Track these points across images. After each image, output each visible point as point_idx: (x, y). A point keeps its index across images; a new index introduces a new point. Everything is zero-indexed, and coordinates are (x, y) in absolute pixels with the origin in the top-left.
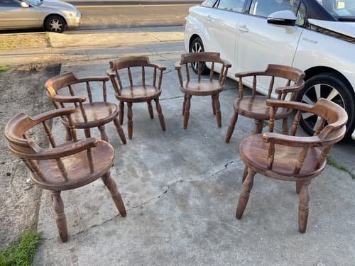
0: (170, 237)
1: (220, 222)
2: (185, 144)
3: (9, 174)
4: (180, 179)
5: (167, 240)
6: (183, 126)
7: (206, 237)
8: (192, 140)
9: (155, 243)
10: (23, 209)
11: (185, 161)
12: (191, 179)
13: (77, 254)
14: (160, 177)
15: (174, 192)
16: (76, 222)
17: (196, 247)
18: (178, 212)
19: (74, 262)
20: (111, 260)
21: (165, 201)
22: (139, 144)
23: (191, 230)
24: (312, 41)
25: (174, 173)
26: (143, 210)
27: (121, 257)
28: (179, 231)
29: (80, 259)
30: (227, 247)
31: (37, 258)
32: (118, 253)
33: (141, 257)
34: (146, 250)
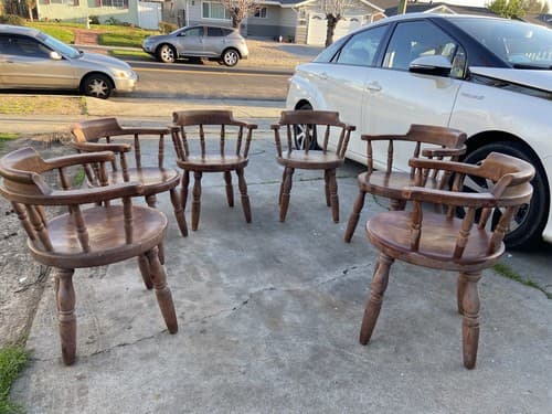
0: (248, 366)
1: (333, 348)
2: (280, 241)
4: (271, 286)
5: (242, 369)
6: (278, 218)
7: (309, 367)
8: (292, 236)
9: (222, 374)
10: (7, 318)
11: (278, 262)
12: (288, 286)
13: (88, 384)
14: (239, 282)
15: (259, 303)
16: (92, 337)
17: (291, 382)
18: (264, 331)
19: (81, 395)
20: (144, 395)
21: (244, 315)
22: (208, 237)
23: (284, 357)
24: (475, 97)
25: (262, 278)
26: (206, 325)
27: (162, 392)
28: (264, 358)
29: (92, 391)
30: (343, 384)
31: (18, 386)
32: (158, 386)
33: (196, 392)
34: (206, 382)
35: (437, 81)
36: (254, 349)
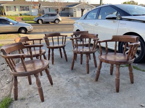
0: (72, 97)
1: (94, 91)
4: (75, 77)
5: (70, 98)
7: (88, 96)
9: (65, 100)
10: (5, 90)
11: (76, 70)
12: (80, 76)
13: (29, 105)
14: (66, 76)
15: (72, 81)
16: (29, 93)
17: (84, 100)
18: (75, 88)
21: (69, 85)
22: (56, 66)
23: (81, 94)
24: (124, 24)
25: (72, 75)
26: (59, 88)
27: (50, 106)
28: (76, 95)
29: (30, 107)
30: (98, 100)
31: (10, 107)
32: (48, 104)
33: (59, 105)
34: (61, 102)
36: (73, 93)
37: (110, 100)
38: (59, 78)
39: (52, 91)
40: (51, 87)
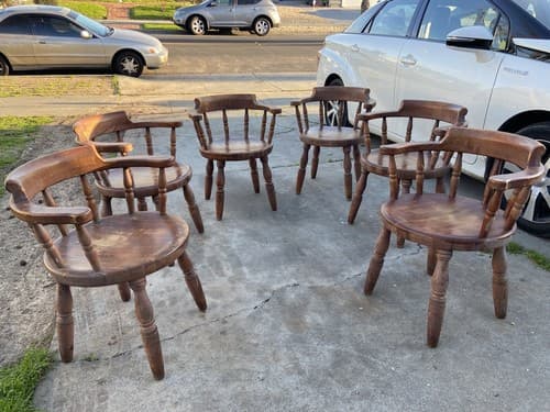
0: (267, 372)
1: (356, 353)
2: (305, 231)
3: (24, 264)
4: (294, 281)
5: (261, 376)
7: (330, 375)
8: (318, 226)
9: (240, 380)
10: (35, 315)
11: (303, 255)
12: (311, 282)
13: (108, 389)
14: (261, 278)
15: (281, 301)
16: (113, 338)
17: (311, 391)
18: (285, 332)
19: (101, 400)
20: (162, 402)
21: (265, 315)
22: (233, 227)
23: (305, 362)
24: (519, 72)
25: (285, 272)
26: (226, 325)
27: (181, 399)
28: (283, 364)
29: (111, 397)
30: (365, 395)
31: (41, 390)
32: (175, 392)
33: (214, 400)
34: (224, 389)
35: (477, 54)
36: (274, 353)
37: (410, 401)
38: (232, 280)
39: (200, 338)
40: (197, 319)
